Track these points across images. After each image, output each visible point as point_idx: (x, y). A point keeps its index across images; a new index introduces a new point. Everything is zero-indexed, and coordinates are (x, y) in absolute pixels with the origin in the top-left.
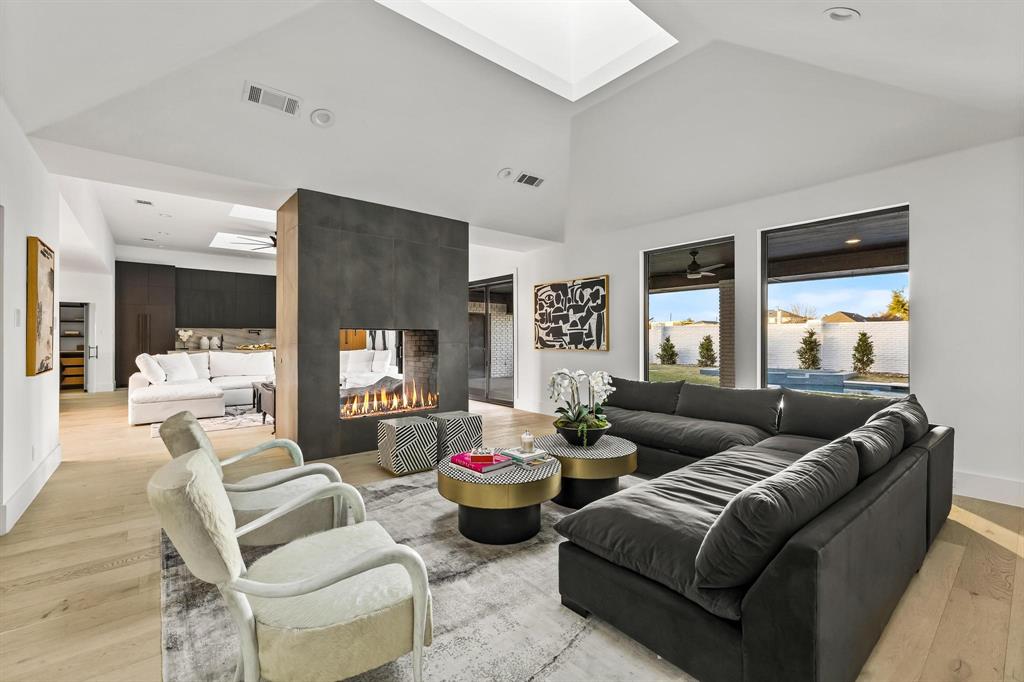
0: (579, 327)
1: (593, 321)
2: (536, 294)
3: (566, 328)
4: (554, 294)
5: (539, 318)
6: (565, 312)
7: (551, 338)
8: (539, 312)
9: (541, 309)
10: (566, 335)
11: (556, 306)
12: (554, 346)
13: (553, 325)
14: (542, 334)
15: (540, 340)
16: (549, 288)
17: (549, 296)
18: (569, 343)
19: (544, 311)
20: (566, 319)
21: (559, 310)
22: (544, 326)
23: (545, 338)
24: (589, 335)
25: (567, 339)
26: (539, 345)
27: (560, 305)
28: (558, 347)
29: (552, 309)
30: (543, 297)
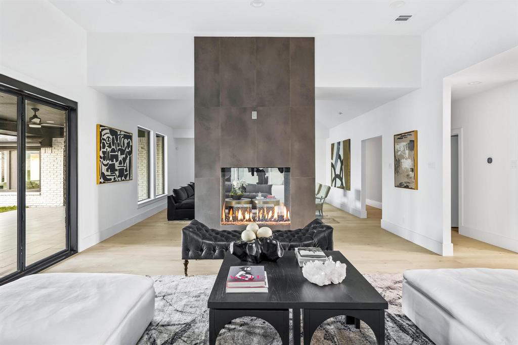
0: (123, 165)
1: (128, 161)
2: (101, 132)
3: (117, 164)
4: (111, 137)
5: (102, 156)
6: (117, 153)
7: (109, 173)
8: (102, 150)
9: (104, 148)
10: (116, 170)
11: (112, 147)
12: (111, 179)
13: (111, 163)
14: (104, 169)
15: (103, 175)
16: (108, 131)
17: (109, 137)
18: (119, 177)
19: (105, 150)
20: (116, 157)
21: (113, 151)
22: (105, 162)
23: (106, 173)
24: (126, 169)
25: (117, 173)
26: (102, 180)
27: (114, 147)
28: (113, 180)
29: (110, 149)
30: (105, 137)
